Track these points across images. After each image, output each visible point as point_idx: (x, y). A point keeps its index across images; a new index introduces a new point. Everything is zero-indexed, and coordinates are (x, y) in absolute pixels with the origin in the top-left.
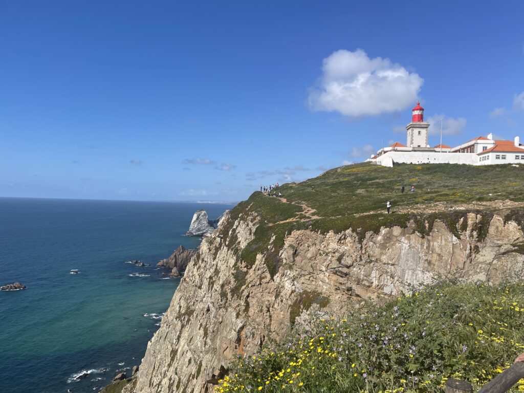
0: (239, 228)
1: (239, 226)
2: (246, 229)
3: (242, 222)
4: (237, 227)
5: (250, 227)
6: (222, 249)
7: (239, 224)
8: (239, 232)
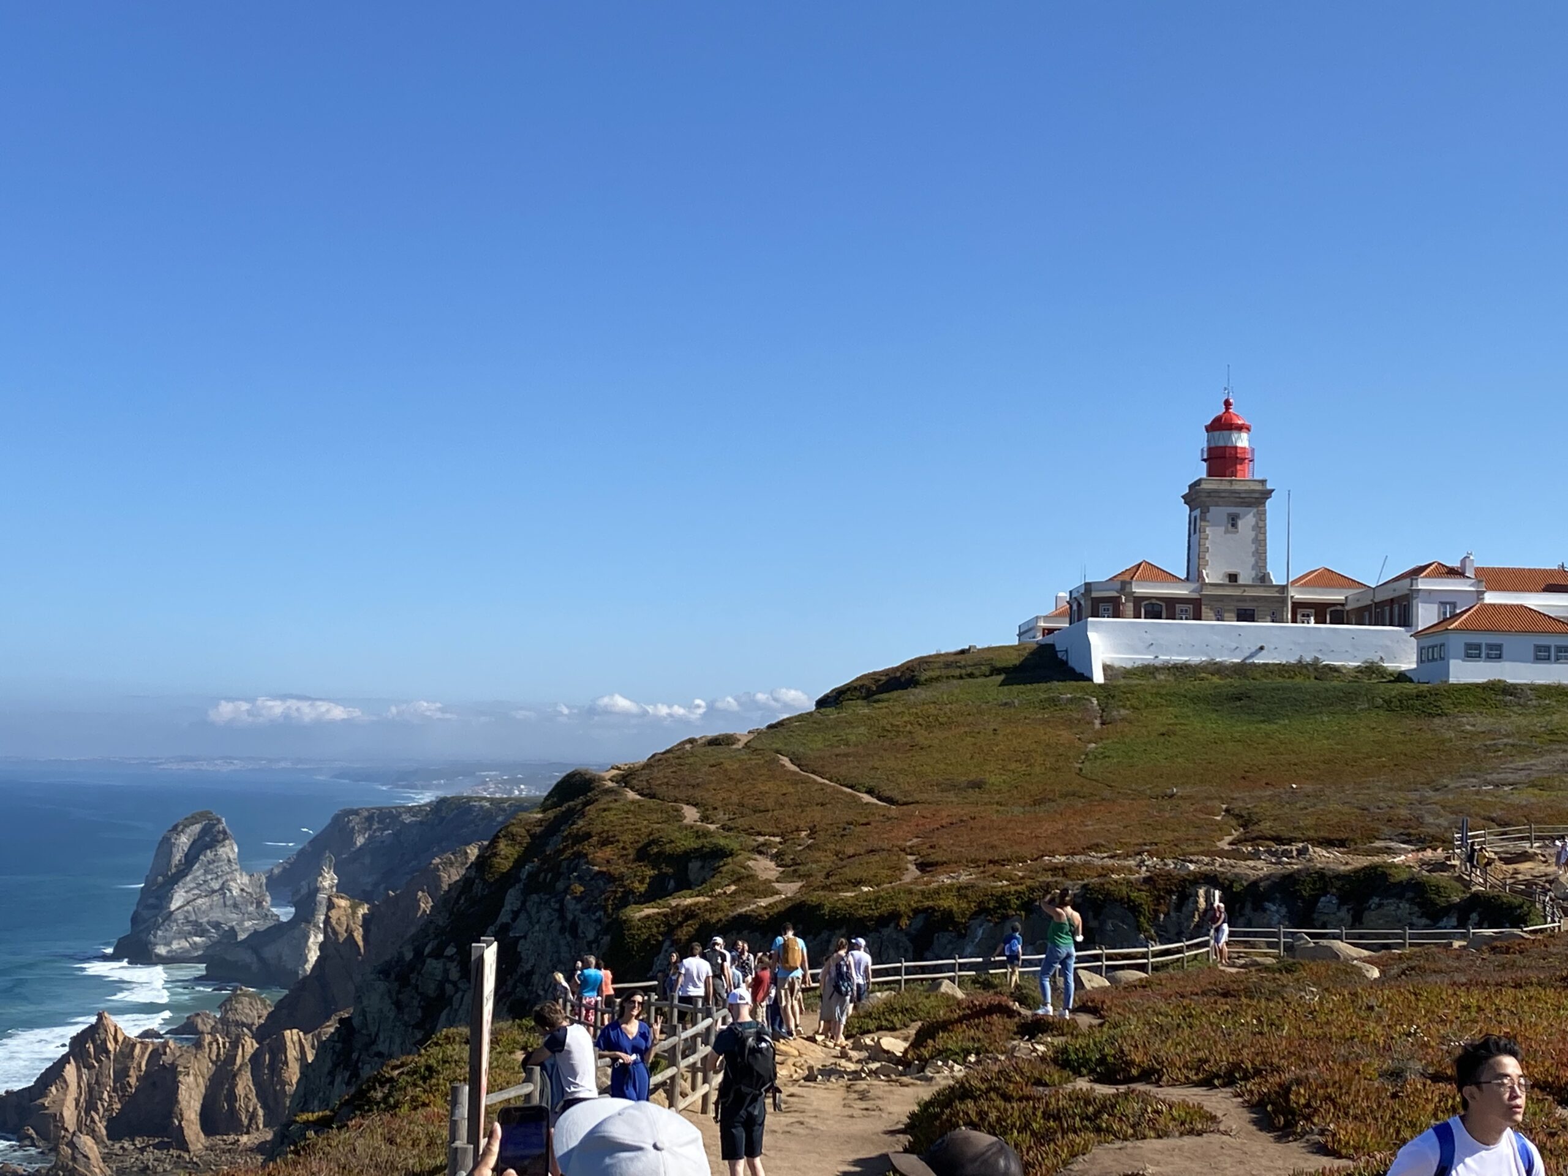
0: (522, 922)
1: (523, 916)
2: (557, 925)
3: (535, 897)
4: (516, 915)
5: (570, 917)
6: (455, 1005)
7: (524, 903)
8: (525, 937)
